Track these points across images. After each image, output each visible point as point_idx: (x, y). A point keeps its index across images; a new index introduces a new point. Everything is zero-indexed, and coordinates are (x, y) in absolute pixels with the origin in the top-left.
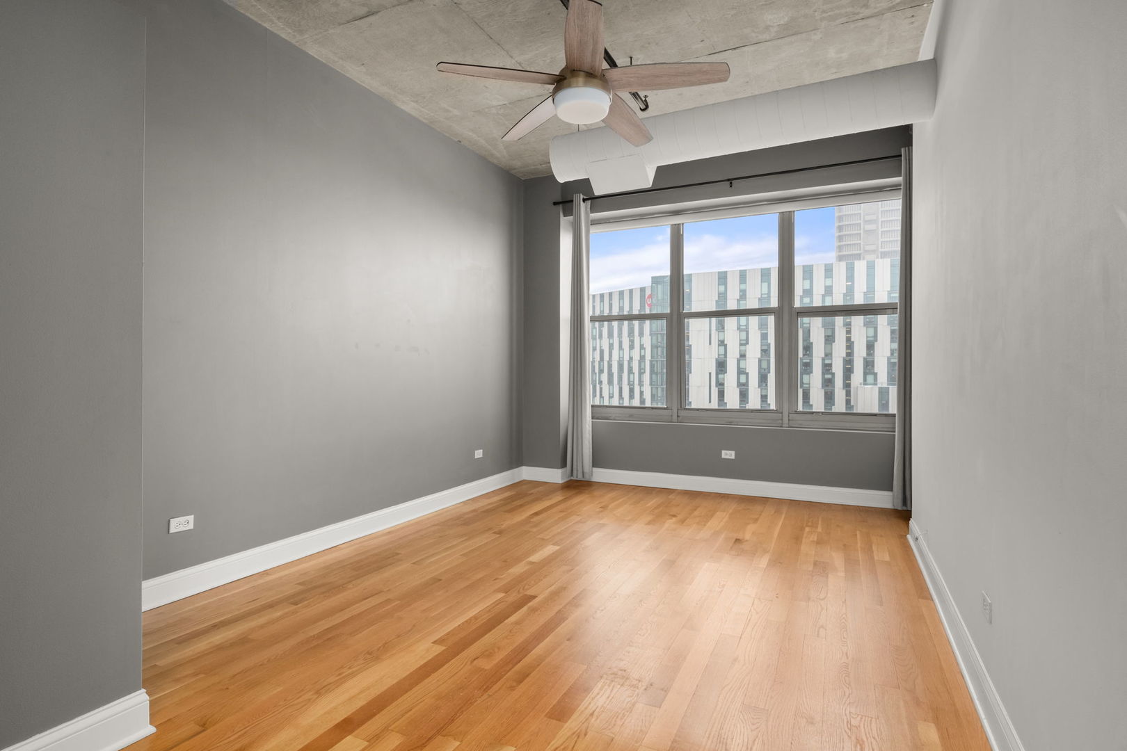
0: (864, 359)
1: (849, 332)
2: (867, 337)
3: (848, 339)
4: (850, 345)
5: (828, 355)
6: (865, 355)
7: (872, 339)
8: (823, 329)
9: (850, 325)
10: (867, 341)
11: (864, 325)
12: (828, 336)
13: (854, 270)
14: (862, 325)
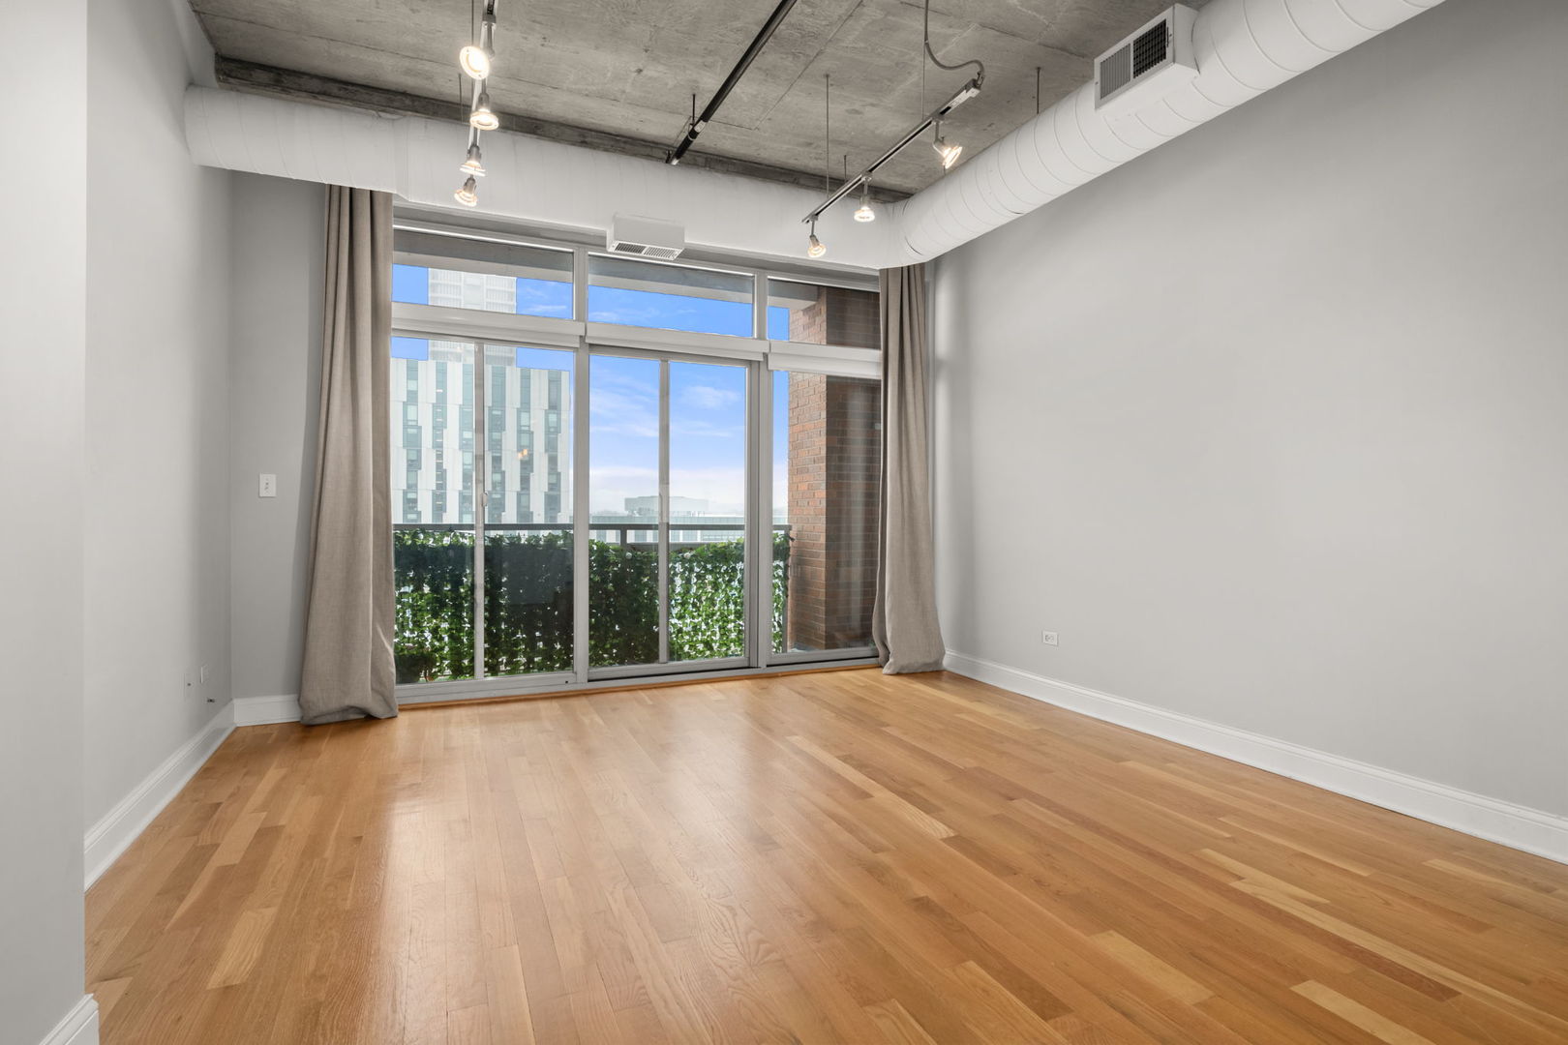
0: (460, 493)
1: (440, 456)
2: (464, 464)
3: (439, 466)
4: (441, 474)
5: (412, 487)
6: (461, 488)
7: (469, 467)
8: (405, 451)
9: (442, 447)
10: (464, 470)
11: (460, 449)
12: (412, 461)
13: (446, 373)
14: (457, 447)
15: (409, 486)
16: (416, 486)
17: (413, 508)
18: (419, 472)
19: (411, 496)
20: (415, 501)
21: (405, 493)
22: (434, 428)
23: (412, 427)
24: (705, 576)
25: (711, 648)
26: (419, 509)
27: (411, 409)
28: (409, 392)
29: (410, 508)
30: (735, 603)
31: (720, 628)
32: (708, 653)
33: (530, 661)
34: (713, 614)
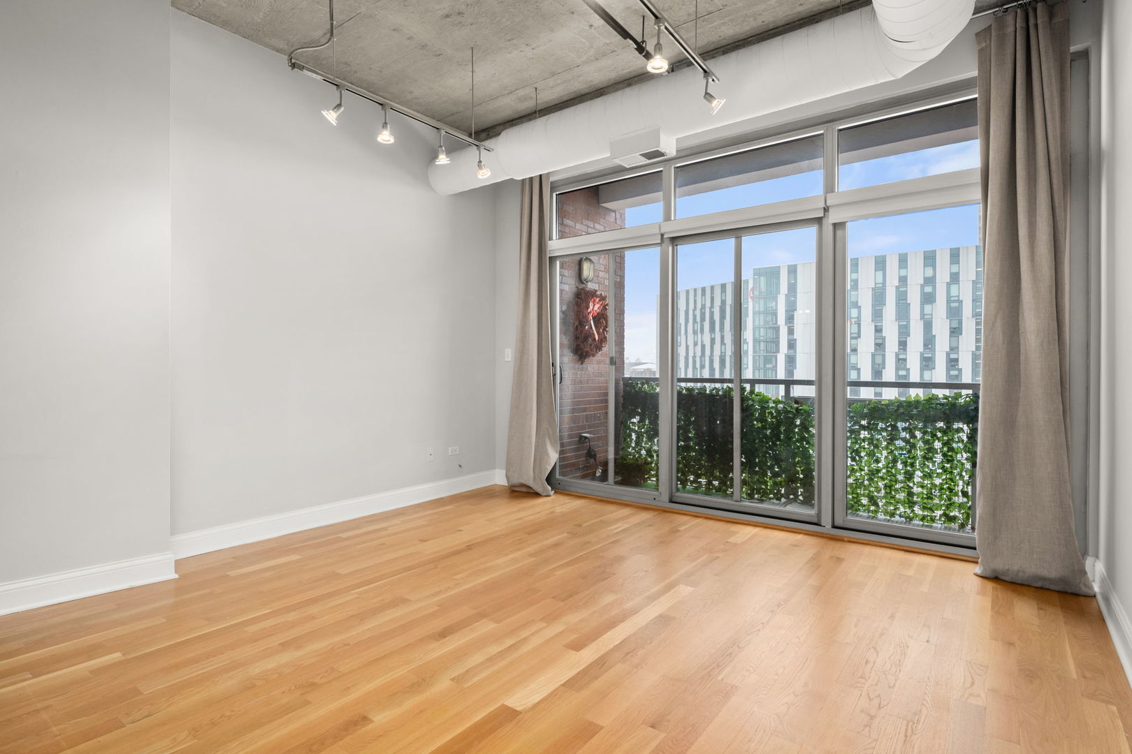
8: (948, 321)
15: (952, 349)
16: (958, 348)
17: (954, 366)
18: (960, 337)
19: (953, 356)
20: (957, 360)
21: (948, 354)
22: (973, 301)
23: (955, 301)
24: (860, 432)
25: (876, 504)
26: (960, 367)
27: (954, 288)
28: (952, 274)
29: (952, 366)
30: (905, 463)
31: (886, 486)
32: (872, 508)
33: (709, 483)
34: (878, 471)
